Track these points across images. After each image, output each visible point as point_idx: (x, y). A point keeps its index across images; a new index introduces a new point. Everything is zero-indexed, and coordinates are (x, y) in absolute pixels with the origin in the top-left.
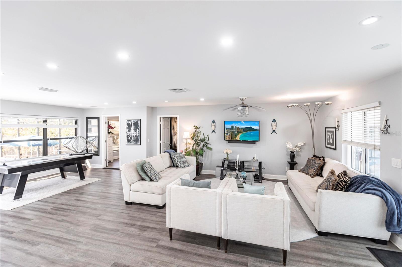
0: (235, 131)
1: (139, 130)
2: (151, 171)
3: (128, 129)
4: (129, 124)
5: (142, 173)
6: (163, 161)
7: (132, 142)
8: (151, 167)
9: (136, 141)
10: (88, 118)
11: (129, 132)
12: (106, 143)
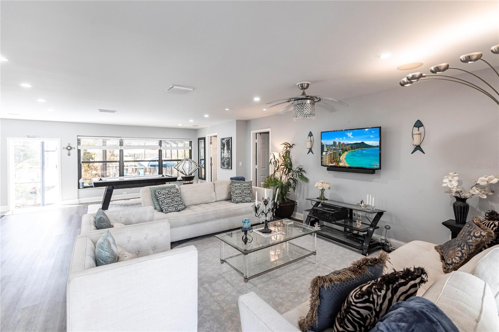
0: (339, 148)
1: (230, 150)
2: (166, 199)
3: (222, 150)
4: (223, 143)
5: (155, 200)
6: (214, 191)
7: (225, 165)
8: (171, 194)
9: (228, 164)
10: (199, 139)
11: (223, 153)
12: (211, 166)
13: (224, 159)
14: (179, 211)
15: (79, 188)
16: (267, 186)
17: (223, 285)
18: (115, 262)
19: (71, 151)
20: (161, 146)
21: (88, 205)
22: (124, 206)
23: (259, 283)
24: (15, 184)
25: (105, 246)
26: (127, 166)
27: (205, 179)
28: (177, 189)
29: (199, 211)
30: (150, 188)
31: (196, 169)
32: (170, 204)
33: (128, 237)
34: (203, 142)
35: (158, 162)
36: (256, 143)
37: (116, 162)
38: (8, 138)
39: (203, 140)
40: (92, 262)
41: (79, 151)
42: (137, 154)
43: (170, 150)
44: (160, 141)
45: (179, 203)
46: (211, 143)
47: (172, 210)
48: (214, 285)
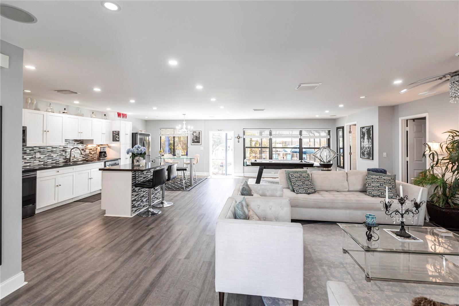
1: (371, 139)
2: (297, 182)
3: (362, 139)
4: (363, 132)
5: (288, 181)
6: (347, 180)
7: (365, 155)
8: (303, 178)
9: (369, 154)
10: (338, 128)
11: (363, 142)
12: (350, 155)
13: (365, 148)
14: (309, 194)
15: (244, 165)
16: (418, 183)
17: (343, 274)
18: (246, 219)
19: (240, 140)
20: (301, 135)
21: (249, 179)
22: (271, 183)
23: (388, 289)
24: (213, 159)
25: (239, 207)
26: (279, 151)
27: (343, 167)
28: (308, 174)
29: (327, 197)
30: (285, 171)
31: (335, 156)
32: (301, 186)
33: (258, 205)
34: (342, 131)
35: (299, 149)
36: (407, 131)
37: (267, 148)
38: (209, 131)
39: (342, 129)
40: (232, 215)
41: (244, 139)
42: (288, 142)
43: (313, 139)
44: (301, 131)
45: (310, 187)
46: (350, 132)
47: (302, 192)
48: (333, 270)
